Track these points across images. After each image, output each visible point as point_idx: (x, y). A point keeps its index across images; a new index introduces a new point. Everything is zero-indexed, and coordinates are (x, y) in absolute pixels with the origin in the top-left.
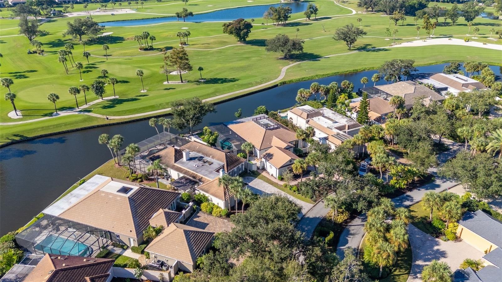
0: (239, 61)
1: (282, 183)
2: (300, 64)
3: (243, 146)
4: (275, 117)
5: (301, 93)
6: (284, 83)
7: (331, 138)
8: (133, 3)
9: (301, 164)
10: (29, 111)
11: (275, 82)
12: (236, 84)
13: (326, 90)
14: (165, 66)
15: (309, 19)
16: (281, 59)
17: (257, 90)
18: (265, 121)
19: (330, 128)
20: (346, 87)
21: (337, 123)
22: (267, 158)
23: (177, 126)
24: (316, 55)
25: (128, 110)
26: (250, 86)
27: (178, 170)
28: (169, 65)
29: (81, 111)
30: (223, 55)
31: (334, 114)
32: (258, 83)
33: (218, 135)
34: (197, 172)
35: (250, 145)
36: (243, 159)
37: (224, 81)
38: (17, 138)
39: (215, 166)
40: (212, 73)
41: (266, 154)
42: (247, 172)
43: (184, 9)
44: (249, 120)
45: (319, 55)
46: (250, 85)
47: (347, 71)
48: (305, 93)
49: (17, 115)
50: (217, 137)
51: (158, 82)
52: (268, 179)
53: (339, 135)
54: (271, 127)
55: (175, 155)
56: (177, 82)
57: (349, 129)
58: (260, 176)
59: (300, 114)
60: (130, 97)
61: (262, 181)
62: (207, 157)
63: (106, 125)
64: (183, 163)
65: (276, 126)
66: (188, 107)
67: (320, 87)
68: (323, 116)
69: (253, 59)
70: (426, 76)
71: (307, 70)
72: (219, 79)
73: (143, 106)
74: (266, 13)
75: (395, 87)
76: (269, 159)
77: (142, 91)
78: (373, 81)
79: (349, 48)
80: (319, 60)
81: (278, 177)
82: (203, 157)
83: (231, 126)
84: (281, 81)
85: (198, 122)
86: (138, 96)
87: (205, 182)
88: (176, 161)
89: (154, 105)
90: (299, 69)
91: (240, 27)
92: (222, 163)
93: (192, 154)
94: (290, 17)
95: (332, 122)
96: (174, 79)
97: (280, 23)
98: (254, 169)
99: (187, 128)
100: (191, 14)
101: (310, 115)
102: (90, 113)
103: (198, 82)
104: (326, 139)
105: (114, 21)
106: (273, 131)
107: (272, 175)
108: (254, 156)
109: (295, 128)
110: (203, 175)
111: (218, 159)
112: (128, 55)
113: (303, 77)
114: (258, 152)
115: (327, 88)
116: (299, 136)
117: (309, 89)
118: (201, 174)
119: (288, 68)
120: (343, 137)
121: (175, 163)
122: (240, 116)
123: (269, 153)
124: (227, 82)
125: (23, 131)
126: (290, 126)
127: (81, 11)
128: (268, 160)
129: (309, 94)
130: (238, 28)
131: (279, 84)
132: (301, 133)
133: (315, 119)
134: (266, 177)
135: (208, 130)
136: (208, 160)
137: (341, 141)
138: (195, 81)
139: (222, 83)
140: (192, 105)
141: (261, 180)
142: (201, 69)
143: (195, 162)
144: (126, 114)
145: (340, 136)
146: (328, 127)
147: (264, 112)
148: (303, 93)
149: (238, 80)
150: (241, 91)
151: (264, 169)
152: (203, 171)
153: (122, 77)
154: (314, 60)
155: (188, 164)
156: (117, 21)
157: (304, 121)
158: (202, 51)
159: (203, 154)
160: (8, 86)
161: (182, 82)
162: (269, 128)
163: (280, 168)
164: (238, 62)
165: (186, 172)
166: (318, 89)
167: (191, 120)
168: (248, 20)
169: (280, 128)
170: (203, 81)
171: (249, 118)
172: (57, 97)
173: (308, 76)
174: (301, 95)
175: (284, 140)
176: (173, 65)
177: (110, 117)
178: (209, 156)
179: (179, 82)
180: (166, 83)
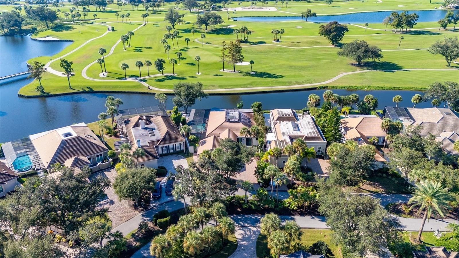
0: (308, 61)
5: (311, 98)
6: (325, 88)
8: (280, 3)
10: (112, 74)
15: (445, 28)
16: (353, 64)
20: (368, 102)
21: (298, 132)
25: (169, 85)
26: (288, 84)
29: (141, 80)
36: (181, 140)
37: (270, 76)
38: (87, 90)
39: (153, 138)
42: (183, 151)
43: (308, 9)
45: (401, 67)
46: (290, 83)
49: (104, 75)
54: (232, 120)
55: (136, 122)
56: (230, 71)
57: (305, 140)
58: (191, 157)
59: (275, 115)
60: (183, 76)
62: (157, 130)
63: (148, 93)
64: (137, 130)
69: (324, 61)
72: (268, 74)
74: (387, 18)
77: (197, 74)
79: (447, 64)
82: (154, 130)
83: (213, 113)
84: (322, 86)
88: (134, 127)
90: (359, 77)
91: (330, 29)
92: (160, 138)
94: (416, 24)
97: (398, 30)
100: (314, 15)
101: (281, 119)
102: (144, 83)
103: (247, 74)
104: (270, 142)
105: (250, 17)
106: (232, 123)
111: (161, 134)
113: (352, 85)
121: (132, 128)
125: (94, 86)
127: (236, 7)
128: (200, 146)
130: (328, 30)
131: (318, 88)
133: (284, 123)
138: (245, 73)
142: (252, 62)
143: (145, 131)
146: (283, 133)
149: (282, 78)
150: (274, 87)
155: (139, 131)
156: (252, 17)
157: (273, 123)
158: (285, 48)
159: (158, 127)
160: (102, 54)
161: (235, 71)
162: (230, 120)
164: (305, 62)
168: (343, 24)
169: (239, 123)
170: (253, 73)
172: (127, 67)
173: (358, 85)
177: (151, 88)
178: (159, 130)
179: (233, 71)
180: (222, 70)
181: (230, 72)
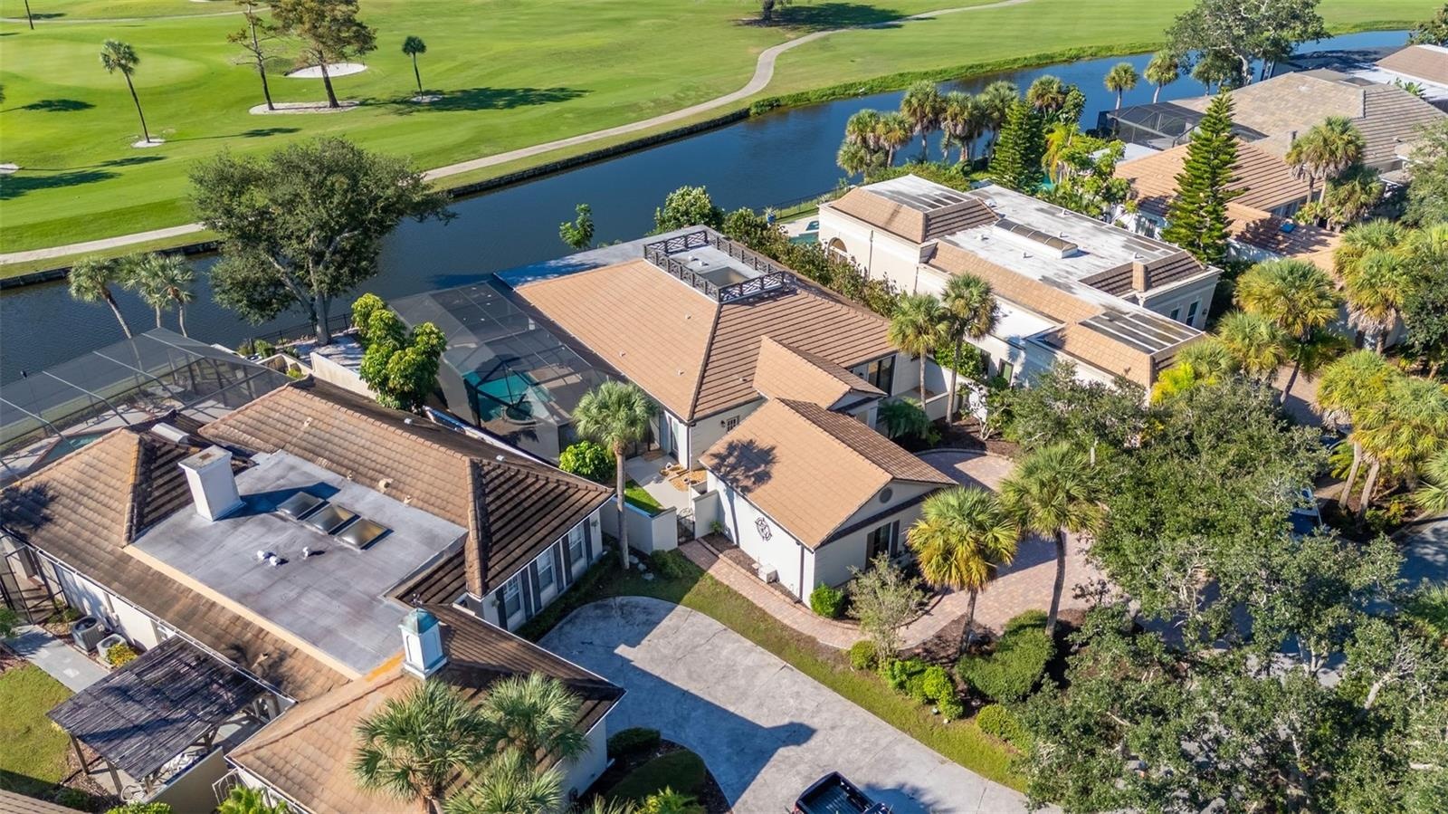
0: (587, 31)
1: (840, 637)
2: (826, 39)
3: (586, 410)
4: (757, 238)
5: (862, 127)
6: (771, 105)
7: (1079, 341)
9: (981, 527)
11: (737, 102)
12: (571, 111)
13: (971, 115)
14: (250, 33)
16: (750, 23)
17: (662, 131)
18: (712, 257)
19: (1059, 285)
20: (1048, 106)
21: (1085, 258)
22: (739, 474)
23: (236, 296)
24: (884, 11)
25: (33, 226)
26: (633, 115)
27: (149, 593)
28: (270, 28)
30: (523, 14)
31: (1053, 214)
32: (662, 106)
33: (443, 344)
34: (264, 613)
35: (631, 407)
36: (591, 492)
37: (516, 98)
39: (401, 555)
40: (471, 72)
41: (731, 448)
42: (618, 562)
44: (626, 257)
45: (893, 11)
46: (637, 112)
47: (1015, 60)
48: (880, 128)
50: (432, 353)
51: (228, 106)
52: (752, 606)
53: (1119, 319)
54: (749, 290)
55: (135, 487)
56: (310, 105)
57: (1148, 286)
58: (702, 586)
59: (887, 216)
60: (74, 167)
61: (718, 625)
62: (357, 489)
64: (187, 539)
65: (772, 283)
66: (283, 191)
67: (946, 100)
68: (1005, 224)
70: (1358, 61)
71: (859, 60)
72: (500, 94)
73: (117, 206)
75: (1265, 100)
76: (749, 483)
77: (142, 144)
78: (1151, 81)
80: (900, 26)
81: (817, 597)
82: (334, 490)
83: (533, 291)
84: (759, 98)
85: (353, 272)
86: (115, 163)
87: (314, 689)
88: (141, 524)
89: (173, 202)
90: (827, 54)
92: (449, 532)
93: (268, 471)
95: (1058, 253)
96: (304, 94)
98: (662, 537)
99: (296, 306)
101: (938, 224)
103: (405, 104)
104: (1051, 342)
106: (761, 307)
107: (774, 580)
108: (661, 451)
109: (866, 291)
110: (303, 635)
111: (426, 504)
112: (132, 13)
113: (848, 80)
114: (681, 432)
115: (976, 107)
116: (909, 331)
117: (898, 109)
118: (289, 627)
119: (783, 53)
120: (1147, 331)
121: (130, 540)
122: (584, 243)
123: (745, 439)
124: (533, 103)
126: (838, 281)
128: (746, 489)
129: (900, 133)
131: (753, 110)
132: (921, 319)
133: (968, 239)
134: (738, 596)
135: (376, 313)
136: (359, 508)
137: (1148, 357)
138: (394, 102)
139: (510, 105)
140: (307, 174)
141: (709, 620)
142: (414, 46)
143: (270, 529)
144: (16, 246)
145: (1127, 322)
146: (1045, 279)
147: (703, 216)
148: (873, 130)
149: (578, 96)
150: (592, 136)
151: (719, 538)
152: (313, 600)
153: (60, 88)
154: (877, 25)
155: (218, 544)
157: (912, 254)
159: (336, 464)
161: (334, 104)
162: (736, 291)
163: (823, 544)
164: (580, 34)
165: (194, 614)
166: (938, 112)
167: (317, 263)
169: (794, 292)
170: (427, 99)
171: (627, 246)
173: (867, 78)
174: (864, 140)
175: (823, 360)
176: (287, 27)
178: (372, 483)
179: (321, 104)
180: (261, 109)
181: (313, 111)
